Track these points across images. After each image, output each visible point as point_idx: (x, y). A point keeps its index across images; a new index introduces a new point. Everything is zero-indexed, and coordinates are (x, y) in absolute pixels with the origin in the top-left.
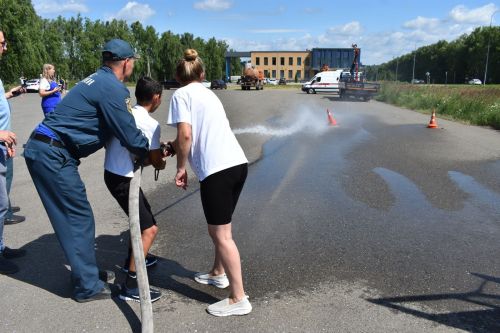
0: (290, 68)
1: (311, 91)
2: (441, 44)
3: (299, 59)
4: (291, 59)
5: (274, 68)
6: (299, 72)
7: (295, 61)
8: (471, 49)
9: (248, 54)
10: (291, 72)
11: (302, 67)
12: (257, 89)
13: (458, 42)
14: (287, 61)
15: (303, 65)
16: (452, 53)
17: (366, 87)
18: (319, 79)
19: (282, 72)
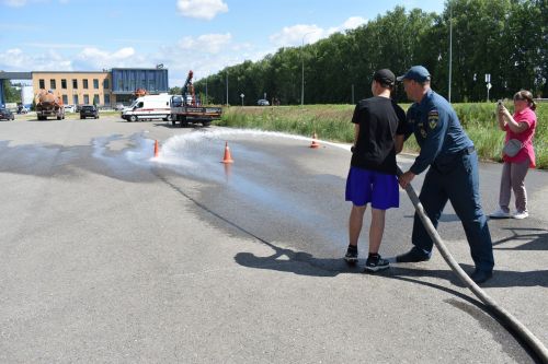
0: (86, 92)
1: (133, 119)
2: (247, 64)
3: (96, 82)
4: (85, 82)
5: (64, 92)
6: (97, 96)
7: (91, 84)
8: (277, 70)
9: (29, 76)
10: (86, 96)
11: (101, 91)
12: (59, 118)
13: (263, 62)
14: (80, 84)
15: (101, 87)
16: (259, 74)
17: (208, 112)
18: (141, 105)
19: (76, 97)
